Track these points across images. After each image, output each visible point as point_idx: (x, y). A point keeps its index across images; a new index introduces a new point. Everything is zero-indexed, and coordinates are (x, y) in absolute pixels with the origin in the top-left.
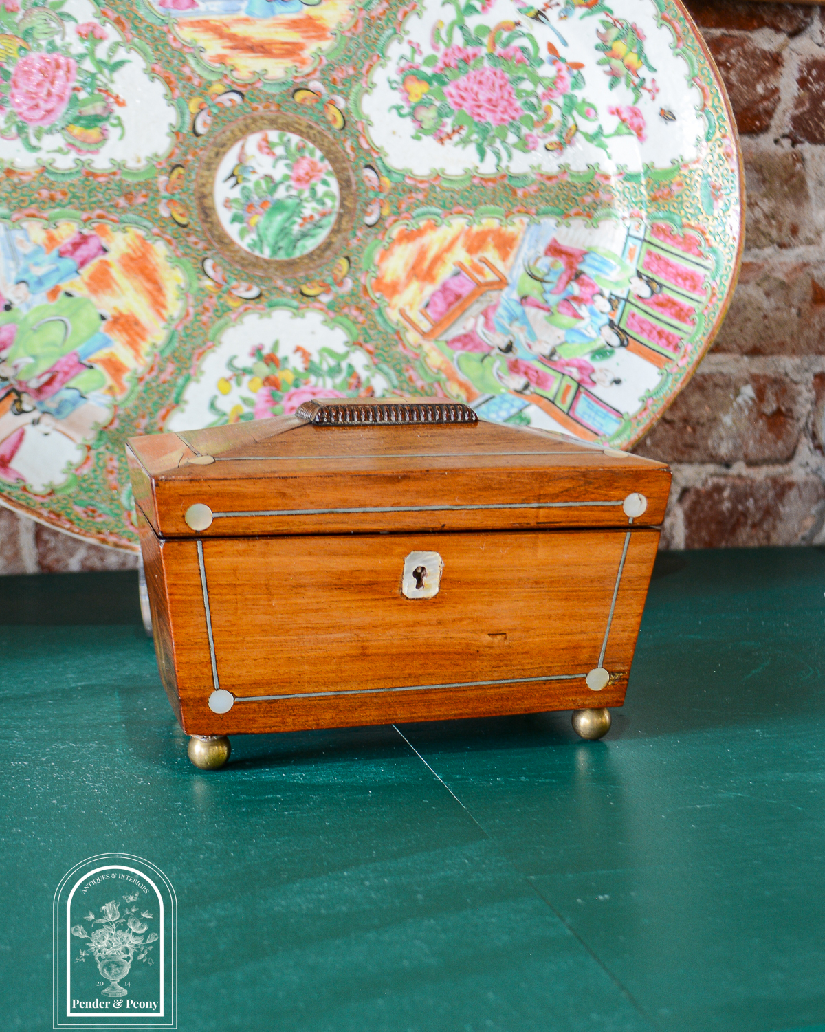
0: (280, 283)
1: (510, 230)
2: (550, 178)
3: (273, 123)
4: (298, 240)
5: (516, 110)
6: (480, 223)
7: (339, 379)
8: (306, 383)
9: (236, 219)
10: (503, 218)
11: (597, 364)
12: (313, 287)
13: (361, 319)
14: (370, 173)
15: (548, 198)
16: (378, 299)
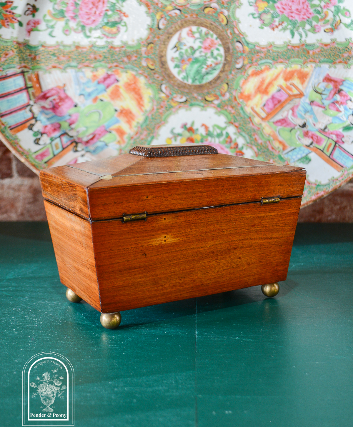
0: (195, 95)
1: (305, 70)
2: (326, 45)
3: (194, 23)
4: (204, 76)
5: (310, 14)
6: (291, 67)
7: (222, 139)
8: (206, 140)
9: (176, 66)
10: (303, 65)
11: (345, 133)
12: (211, 97)
13: (233, 111)
14: (239, 45)
15: (325, 55)
16: (241, 102)
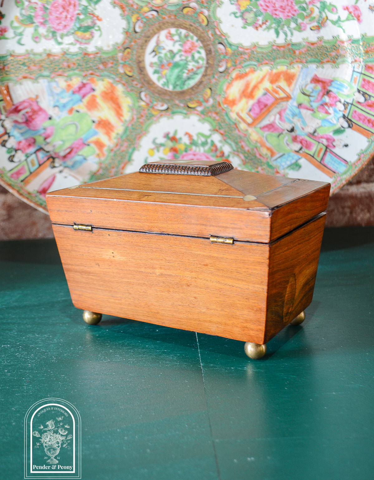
0: (177, 102)
1: (293, 71)
2: (313, 44)
3: (173, 25)
4: (185, 81)
5: (295, 11)
6: (277, 68)
7: (207, 148)
8: (191, 150)
9: (156, 72)
10: (289, 66)
11: (336, 137)
12: (193, 103)
13: (217, 118)
14: (221, 46)
15: (312, 54)
16: (226, 108)
